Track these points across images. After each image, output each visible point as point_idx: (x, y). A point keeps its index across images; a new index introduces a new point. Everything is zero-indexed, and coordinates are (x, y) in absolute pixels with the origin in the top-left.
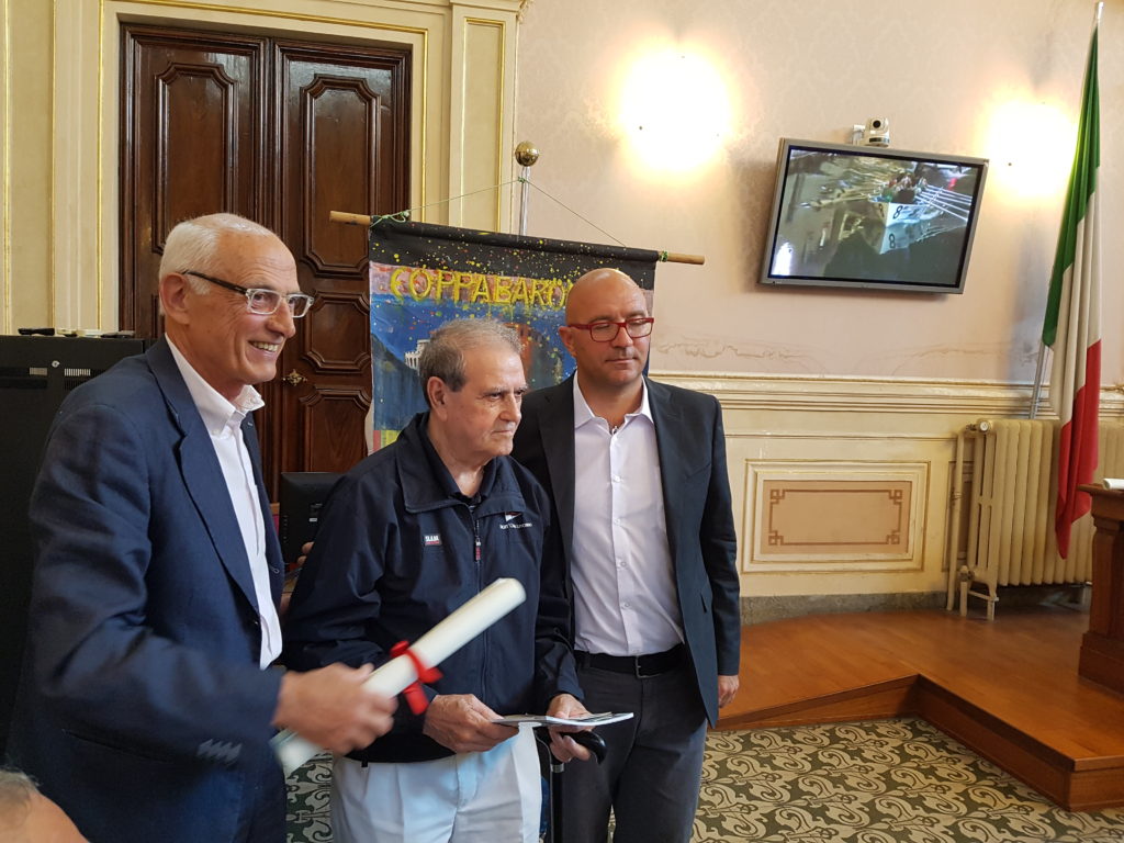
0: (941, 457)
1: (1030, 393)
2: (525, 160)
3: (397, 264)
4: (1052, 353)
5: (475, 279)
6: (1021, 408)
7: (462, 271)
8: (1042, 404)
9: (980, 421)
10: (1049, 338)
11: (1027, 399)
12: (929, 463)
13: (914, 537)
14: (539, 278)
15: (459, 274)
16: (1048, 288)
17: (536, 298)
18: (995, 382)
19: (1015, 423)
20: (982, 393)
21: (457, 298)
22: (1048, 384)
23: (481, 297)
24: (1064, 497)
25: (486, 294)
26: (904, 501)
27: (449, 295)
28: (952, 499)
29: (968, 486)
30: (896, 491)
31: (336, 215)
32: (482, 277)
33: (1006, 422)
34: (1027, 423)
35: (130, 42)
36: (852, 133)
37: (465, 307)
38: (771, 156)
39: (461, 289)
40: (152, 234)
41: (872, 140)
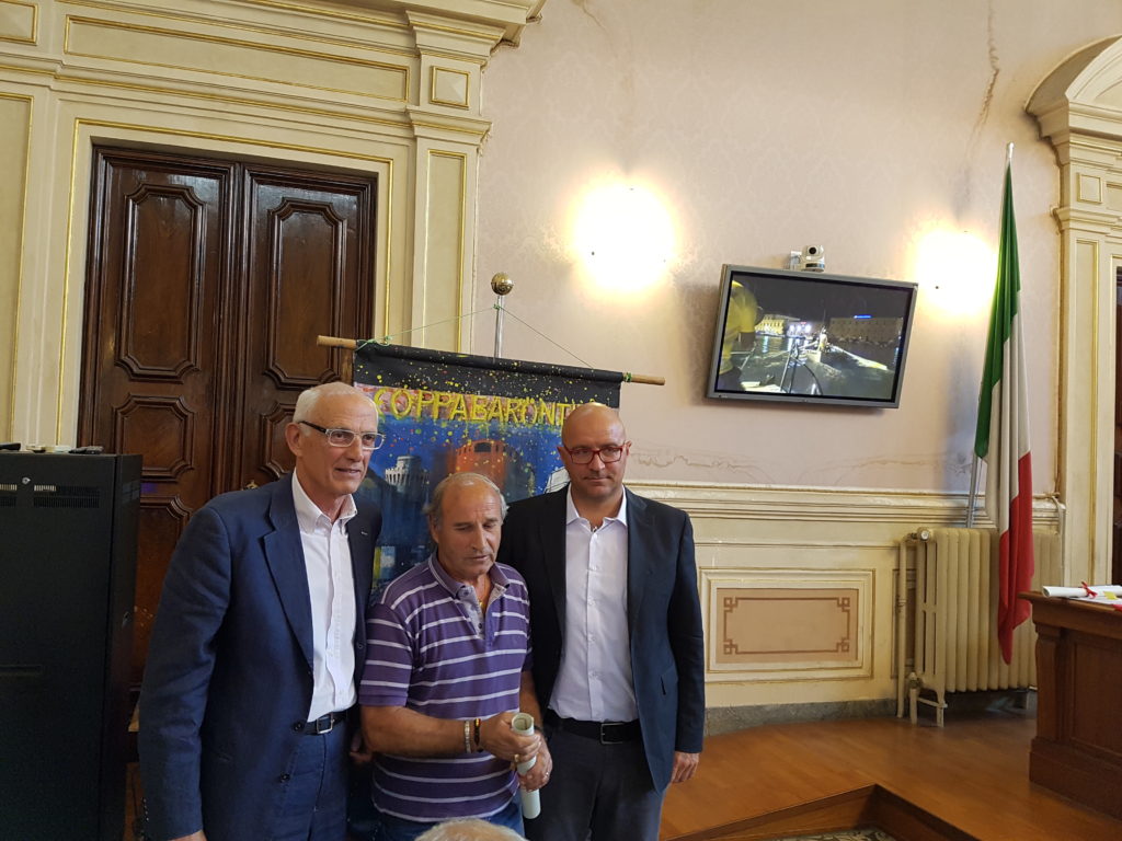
0: (885, 565)
1: (966, 502)
2: (500, 289)
3: (382, 385)
4: (984, 464)
5: (453, 398)
6: (959, 517)
7: (441, 391)
8: (978, 513)
9: (920, 530)
10: (981, 449)
11: (963, 508)
12: (874, 571)
13: (863, 645)
14: (513, 397)
15: (438, 394)
16: (978, 403)
17: (511, 415)
18: (932, 492)
19: (954, 531)
20: (920, 503)
21: (436, 416)
22: (983, 493)
23: (459, 415)
24: (1006, 603)
25: (464, 412)
26: (852, 608)
27: (429, 414)
28: (898, 606)
29: (912, 593)
30: (844, 599)
31: (323, 339)
32: (460, 396)
33: (945, 531)
34: (965, 532)
35: (102, 163)
36: (789, 258)
37: (444, 425)
38: (714, 279)
39: (440, 408)
40: (115, 348)
41: (808, 265)
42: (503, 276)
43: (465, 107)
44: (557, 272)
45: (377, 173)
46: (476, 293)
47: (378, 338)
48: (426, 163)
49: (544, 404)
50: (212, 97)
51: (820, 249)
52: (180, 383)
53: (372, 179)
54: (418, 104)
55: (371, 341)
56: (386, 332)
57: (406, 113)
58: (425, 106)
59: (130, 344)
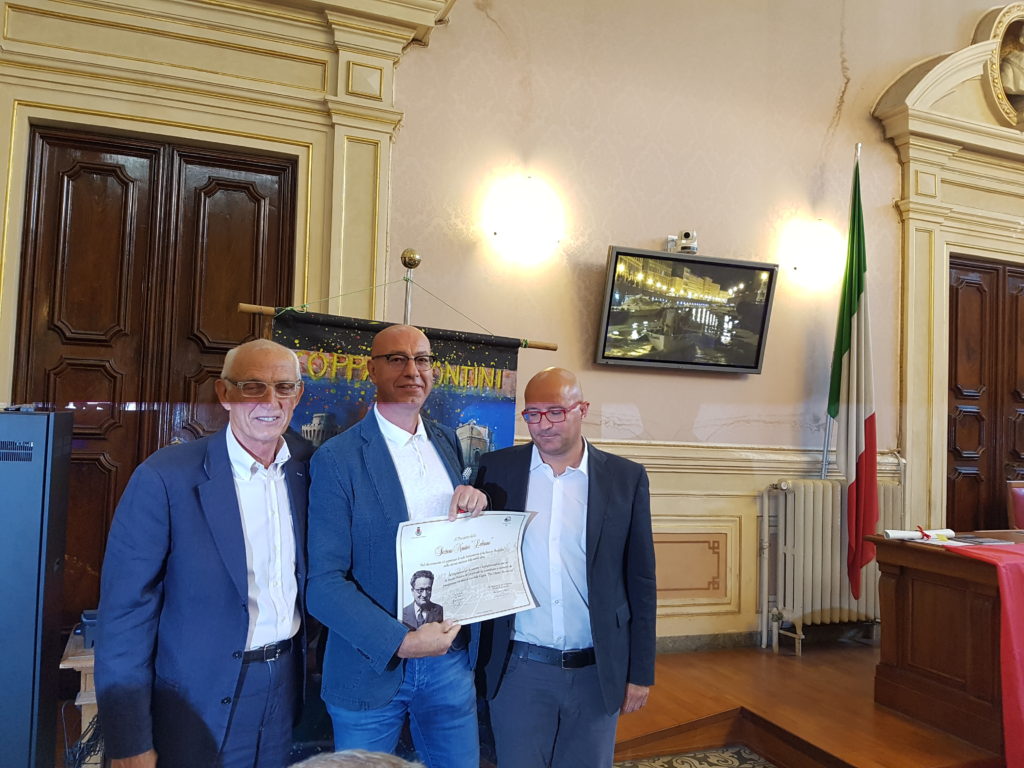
0: (749, 513)
1: (820, 457)
2: (409, 264)
3: (298, 348)
4: (836, 423)
6: (812, 471)
7: (355, 354)
8: (831, 466)
9: (780, 481)
10: (833, 410)
11: (818, 462)
12: (740, 518)
13: (732, 582)
15: (351, 357)
16: (830, 369)
18: (791, 448)
19: (809, 483)
20: (781, 457)
21: (349, 377)
22: (834, 449)
24: (854, 545)
26: (721, 551)
27: (343, 374)
28: (761, 549)
29: (774, 538)
30: (714, 542)
31: (244, 306)
33: (801, 482)
34: (819, 483)
35: (39, 142)
36: (667, 242)
37: (357, 386)
38: (602, 259)
39: (354, 370)
40: (49, 313)
41: (683, 248)
42: (412, 252)
43: (379, 99)
44: (463, 250)
45: (297, 156)
46: (388, 268)
47: (297, 307)
48: (343, 147)
49: (449, 367)
50: (145, 84)
51: (694, 234)
52: (111, 346)
53: (293, 161)
54: (336, 95)
55: (289, 308)
56: (305, 300)
57: (325, 102)
58: (342, 97)
59: (64, 310)
